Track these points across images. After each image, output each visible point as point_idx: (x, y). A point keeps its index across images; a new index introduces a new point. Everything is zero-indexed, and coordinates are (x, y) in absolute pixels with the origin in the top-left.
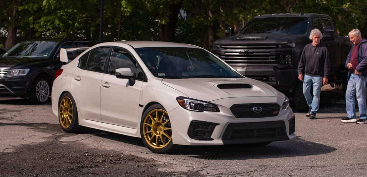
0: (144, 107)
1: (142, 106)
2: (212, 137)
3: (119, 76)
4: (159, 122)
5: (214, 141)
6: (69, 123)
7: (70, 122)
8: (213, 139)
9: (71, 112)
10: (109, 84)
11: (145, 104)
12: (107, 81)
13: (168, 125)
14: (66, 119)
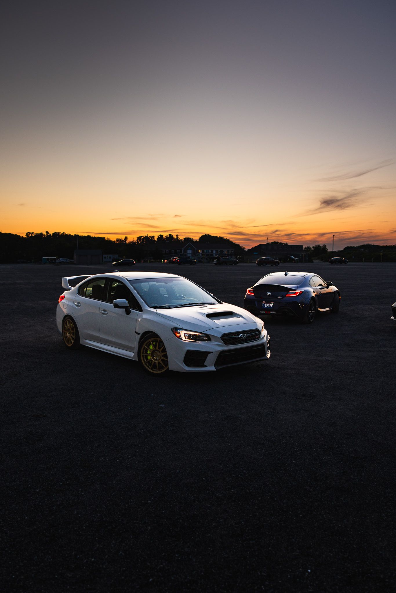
0: (141, 335)
1: (139, 334)
2: (205, 364)
3: (116, 306)
4: (155, 349)
5: (207, 367)
6: (71, 343)
7: (73, 342)
8: (206, 366)
9: (73, 333)
10: (106, 312)
11: (141, 332)
12: (105, 309)
13: (164, 350)
14: (69, 339)
